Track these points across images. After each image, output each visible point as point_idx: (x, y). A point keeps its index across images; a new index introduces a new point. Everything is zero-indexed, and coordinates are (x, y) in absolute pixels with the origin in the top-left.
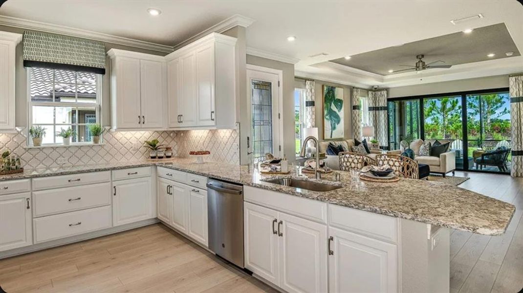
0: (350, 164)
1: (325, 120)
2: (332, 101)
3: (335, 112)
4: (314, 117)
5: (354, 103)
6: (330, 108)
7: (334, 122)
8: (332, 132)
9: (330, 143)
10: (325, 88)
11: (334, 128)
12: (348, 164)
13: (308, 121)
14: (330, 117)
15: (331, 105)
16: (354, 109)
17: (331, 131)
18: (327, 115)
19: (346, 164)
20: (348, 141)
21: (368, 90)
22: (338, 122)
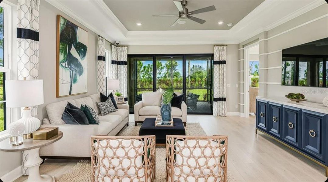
0: (121, 163)
1: (60, 68)
2: (72, 43)
3: (77, 60)
4: (36, 60)
5: (100, 52)
6: (69, 52)
7: (74, 72)
8: (71, 86)
9: (69, 104)
10: (62, 21)
11: (74, 80)
12: (115, 162)
13: (21, 66)
14: (69, 64)
15: (70, 49)
16: (99, 60)
17: (70, 84)
18: (64, 61)
19: (110, 163)
20: (92, 96)
21: (112, 44)
22: (81, 73)
